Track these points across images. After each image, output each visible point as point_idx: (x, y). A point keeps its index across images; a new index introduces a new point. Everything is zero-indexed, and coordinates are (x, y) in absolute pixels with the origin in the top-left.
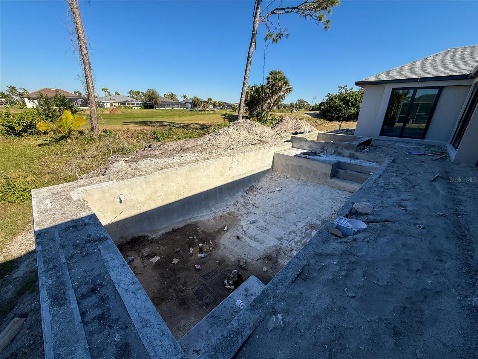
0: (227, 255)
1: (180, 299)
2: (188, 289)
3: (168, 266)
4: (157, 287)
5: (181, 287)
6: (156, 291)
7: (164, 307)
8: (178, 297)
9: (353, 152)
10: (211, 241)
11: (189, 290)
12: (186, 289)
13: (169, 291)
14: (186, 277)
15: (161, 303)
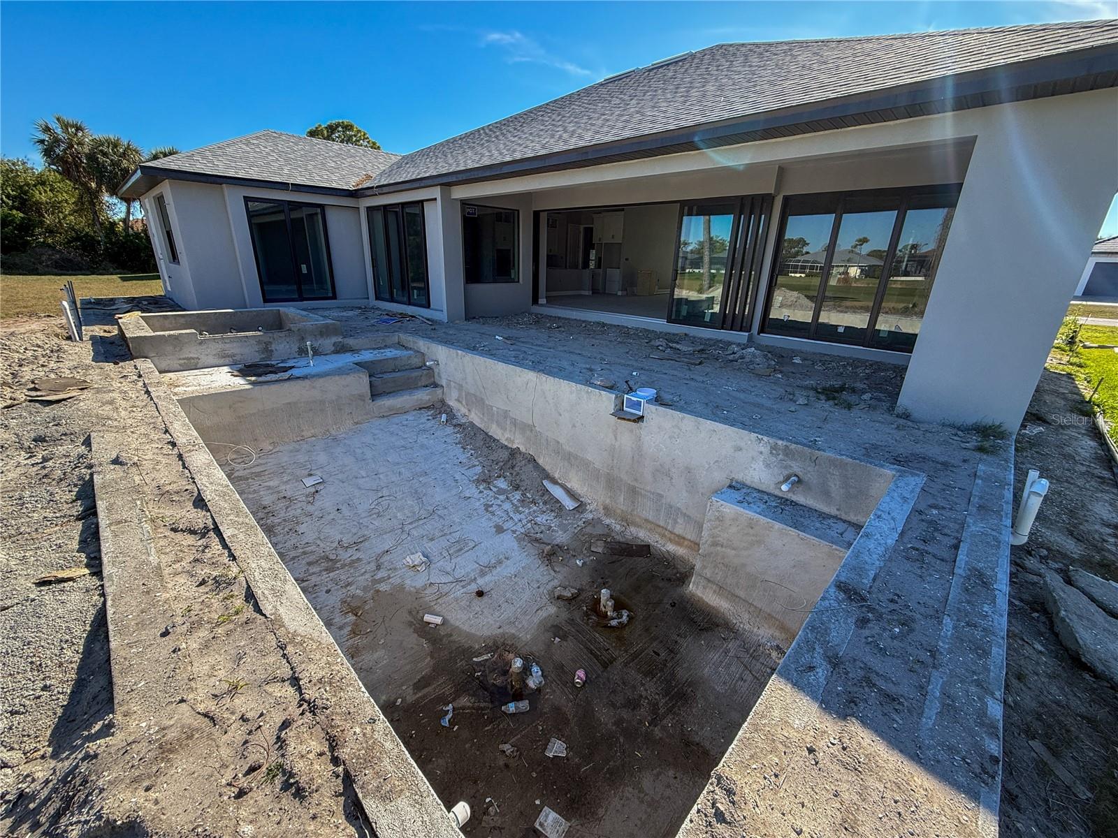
0: (536, 620)
1: (673, 706)
2: (644, 693)
3: (578, 767)
4: (659, 774)
5: (643, 711)
6: (671, 773)
7: (704, 734)
8: (670, 710)
9: (340, 340)
10: (474, 659)
11: (646, 690)
12: (646, 698)
13: (661, 735)
14: (613, 705)
15: (698, 744)
